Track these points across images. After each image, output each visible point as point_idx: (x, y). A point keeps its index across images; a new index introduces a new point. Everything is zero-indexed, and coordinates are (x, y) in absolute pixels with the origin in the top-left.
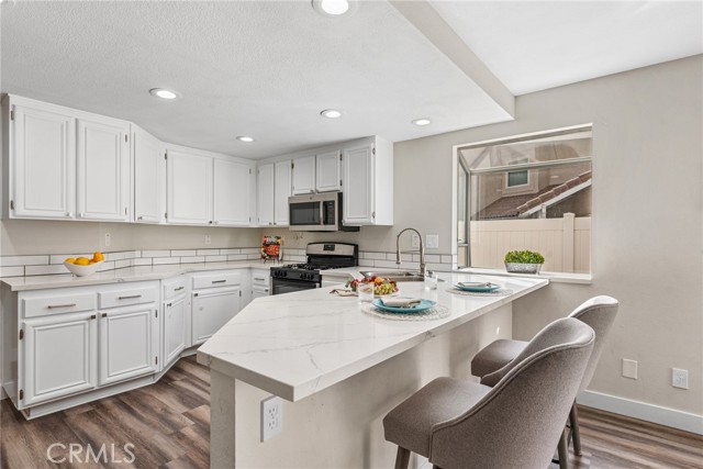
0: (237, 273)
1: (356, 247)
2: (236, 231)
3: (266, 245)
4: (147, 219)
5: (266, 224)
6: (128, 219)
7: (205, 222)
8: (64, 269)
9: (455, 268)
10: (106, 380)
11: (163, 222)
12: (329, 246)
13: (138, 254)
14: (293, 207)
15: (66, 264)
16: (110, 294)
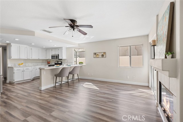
0: (43, 66)
1: (62, 62)
2: (43, 60)
3: (48, 62)
4: (29, 58)
5: (48, 59)
6: (26, 58)
7: (38, 59)
8: (17, 65)
9: (73, 64)
10: (24, 79)
11: (31, 59)
12: (58, 62)
13: (26, 64)
14: (52, 56)
15: (18, 65)
16: (25, 68)
